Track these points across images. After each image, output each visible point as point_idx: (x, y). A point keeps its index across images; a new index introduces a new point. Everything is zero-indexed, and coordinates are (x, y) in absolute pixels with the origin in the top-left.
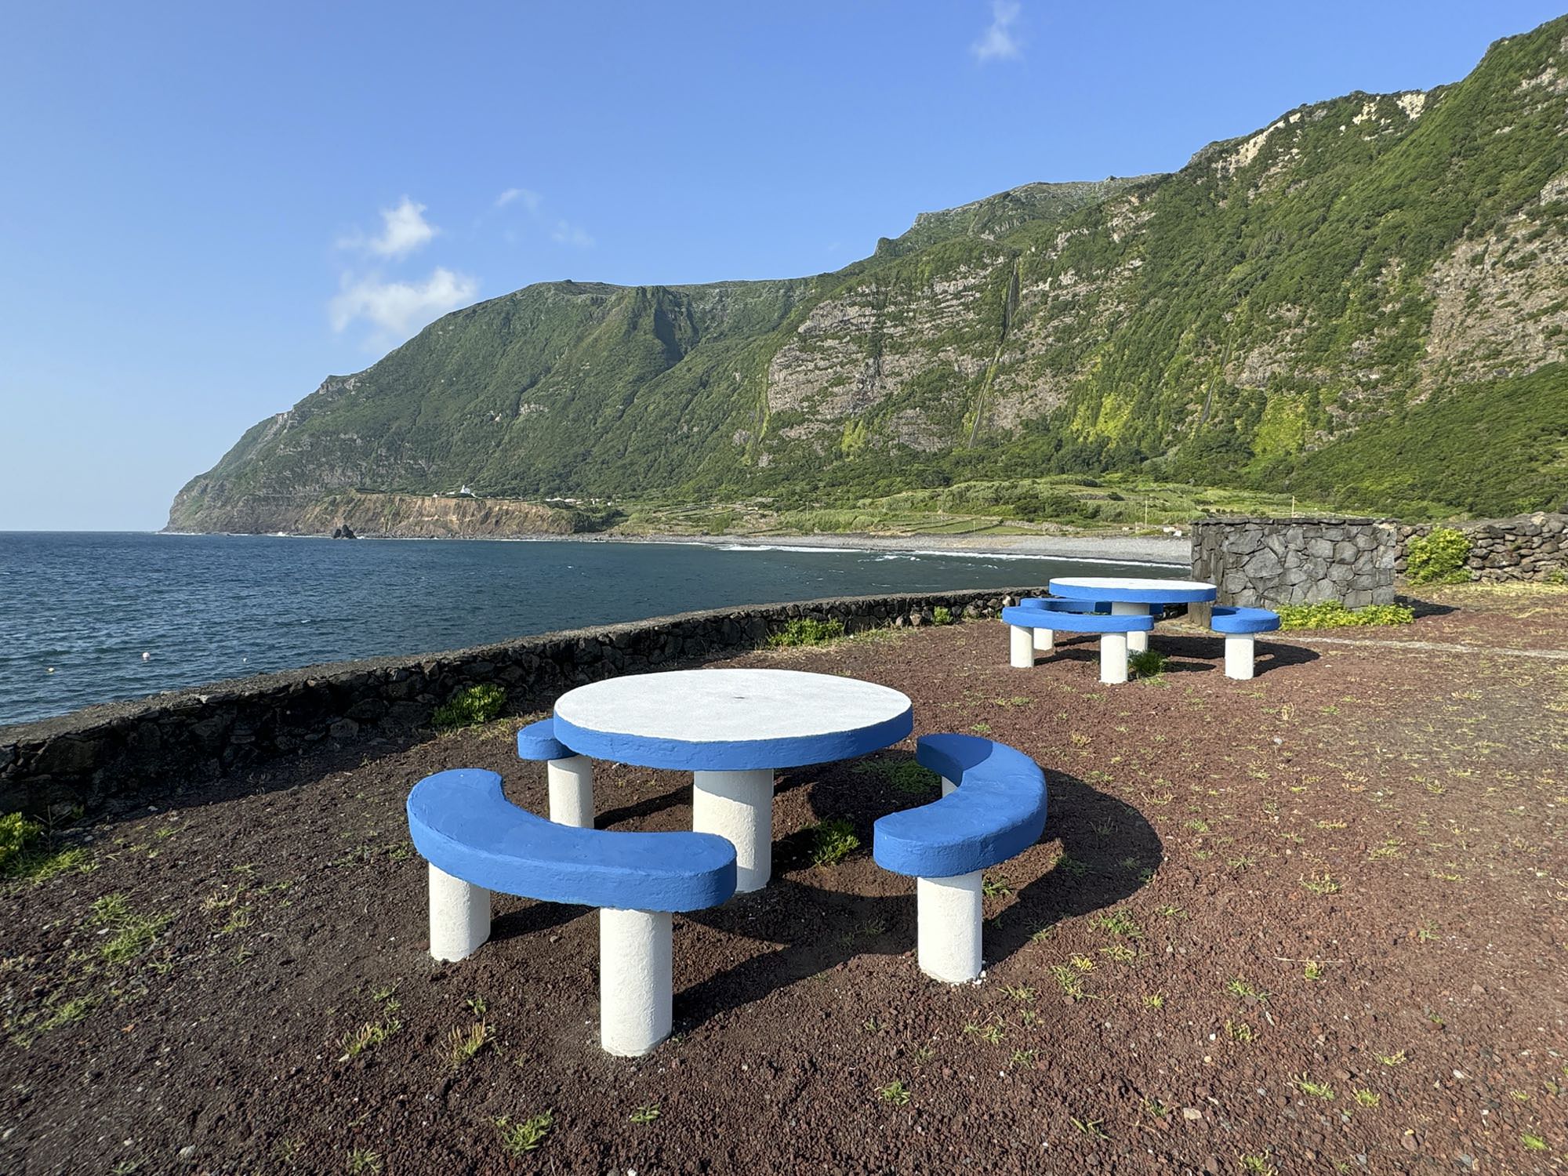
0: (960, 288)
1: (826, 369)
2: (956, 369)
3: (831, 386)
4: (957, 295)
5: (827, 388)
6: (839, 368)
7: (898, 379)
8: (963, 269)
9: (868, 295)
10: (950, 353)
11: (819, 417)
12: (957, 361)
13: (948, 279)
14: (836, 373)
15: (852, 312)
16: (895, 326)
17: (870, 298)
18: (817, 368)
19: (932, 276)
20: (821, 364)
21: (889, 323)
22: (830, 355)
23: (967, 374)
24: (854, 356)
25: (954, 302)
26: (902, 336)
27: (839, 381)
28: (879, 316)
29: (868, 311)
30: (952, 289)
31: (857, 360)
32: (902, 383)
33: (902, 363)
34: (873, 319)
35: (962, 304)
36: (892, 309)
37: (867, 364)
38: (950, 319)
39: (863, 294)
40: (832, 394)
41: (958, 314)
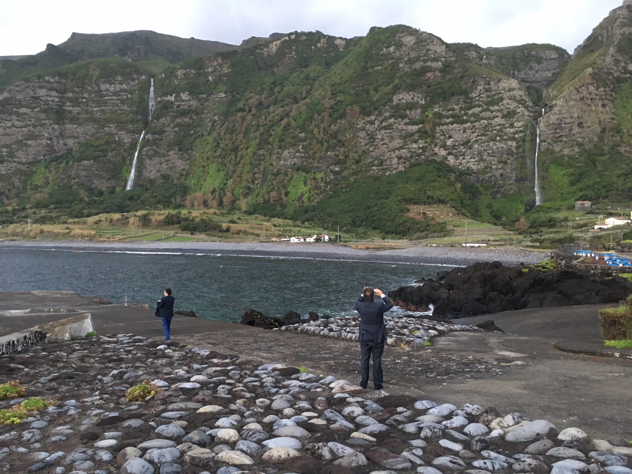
0: (118, 90)
1: (22, 127)
2: (117, 139)
3: (26, 139)
4: (115, 94)
5: (22, 140)
6: (31, 128)
7: (77, 140)
8: (119, 78)
9: (53, 83)
10: (112, 128)
11: (16, 160)
12: (117, 134)
13: (111, 83)
14: (29, 131)
15: (42, 92)
16: (73, 106)
17: (55, 85)
18: (13, 126)
19: (98, 79)
20: (17, 123)
21: (68, 104)
22: (25, 119)
23: (124, 143)
24: (43, 122)
25: (114, 98)
26: (79, 113)
27: (32, 136)
28: (61, 98)
29: (54, 93)
30: (112, 89)
31: (45, 124)
32: (79, 143)
33: (78, 130)
34: (57, 100)
35: (119, 99)
36: (70, 95)
37: (53, 128)
38: (111, 108)
39: (48, 82)
40: (26, 145)
41: (117, 105)
